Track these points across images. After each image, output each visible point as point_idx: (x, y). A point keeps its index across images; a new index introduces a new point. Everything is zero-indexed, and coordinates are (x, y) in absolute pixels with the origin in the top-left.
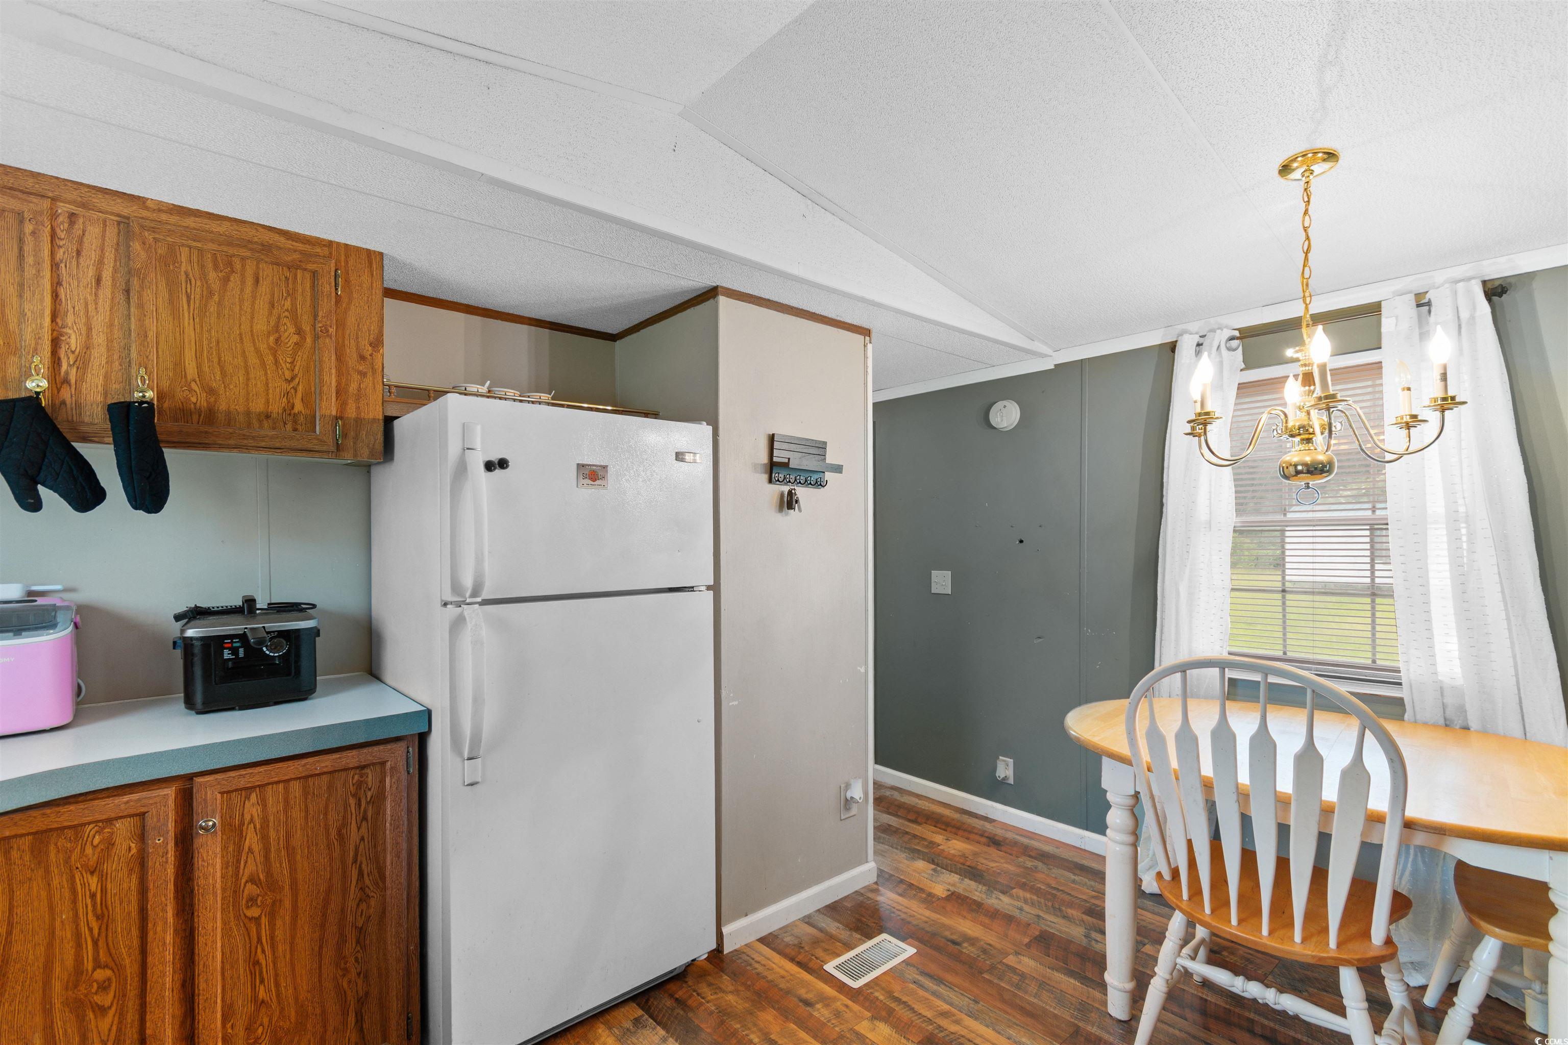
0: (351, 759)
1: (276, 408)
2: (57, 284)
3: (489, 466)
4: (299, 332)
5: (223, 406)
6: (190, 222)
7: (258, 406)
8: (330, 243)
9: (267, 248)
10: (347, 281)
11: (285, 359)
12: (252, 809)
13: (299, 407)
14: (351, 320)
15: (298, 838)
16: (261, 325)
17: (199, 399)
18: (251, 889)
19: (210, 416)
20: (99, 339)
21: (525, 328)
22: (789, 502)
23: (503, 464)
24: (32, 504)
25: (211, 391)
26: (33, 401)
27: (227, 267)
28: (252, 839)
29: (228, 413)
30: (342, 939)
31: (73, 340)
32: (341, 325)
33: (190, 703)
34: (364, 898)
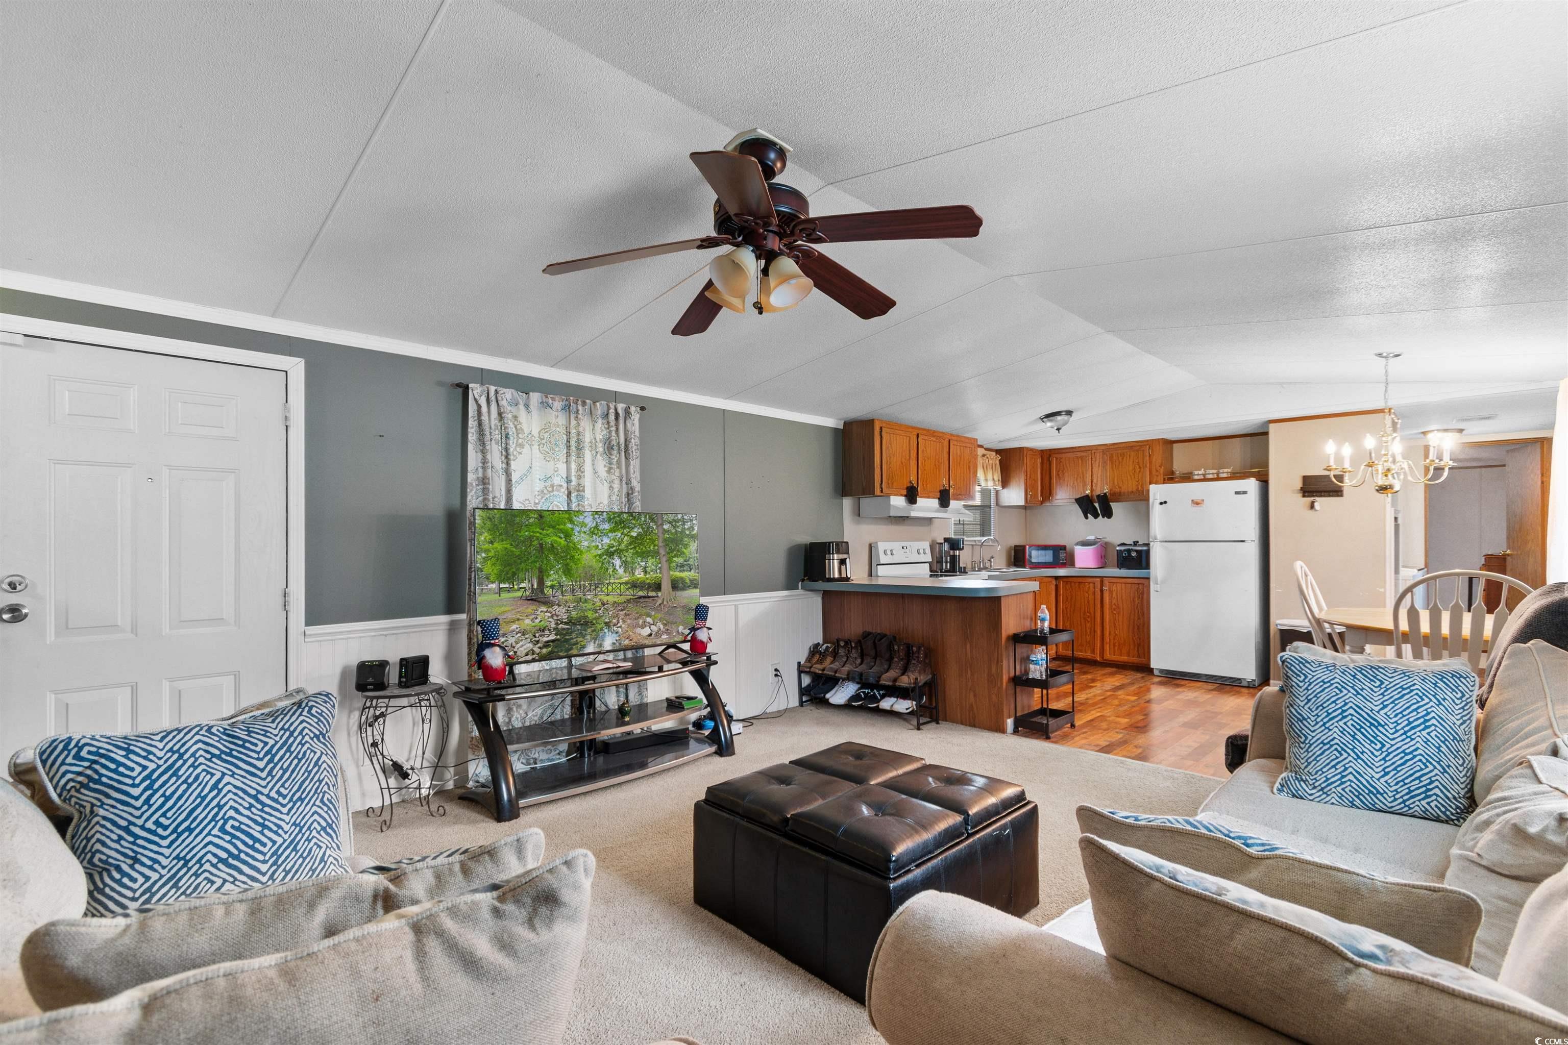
0: (1136, 581)
1: (1134, 490)
2: (1092, 469)
3: (1161, 503)
4: (1140, 468)
5: (1123, 491)
6: (1116, 446)
7: (1130, 490)
8: (1148, 441)
9: (1132, 447)
10: (1153, 450)
11: (1136, 476)
12: (1114, 588)
13: (1140, 488)
14: (1154, 460)
15: (1124, 598)
16: (1131, 468)
17: (1117, 490)
18: (1114, 606)
19: (1120, 494)
20: (1099, 479)
21: (1238, 439)
22: (1312, 506)
23: (1165, 502)
24: (1086, 518)
25: (1120, 488)
26: (1087, 496)
27: (1123, 455)
28: (1114, 595)
29: (1124, 493)
30: (1134, 627)
31: (1095, 481)
32: (1151, 463)
33: (1118, 567)
34: (1139, 619)
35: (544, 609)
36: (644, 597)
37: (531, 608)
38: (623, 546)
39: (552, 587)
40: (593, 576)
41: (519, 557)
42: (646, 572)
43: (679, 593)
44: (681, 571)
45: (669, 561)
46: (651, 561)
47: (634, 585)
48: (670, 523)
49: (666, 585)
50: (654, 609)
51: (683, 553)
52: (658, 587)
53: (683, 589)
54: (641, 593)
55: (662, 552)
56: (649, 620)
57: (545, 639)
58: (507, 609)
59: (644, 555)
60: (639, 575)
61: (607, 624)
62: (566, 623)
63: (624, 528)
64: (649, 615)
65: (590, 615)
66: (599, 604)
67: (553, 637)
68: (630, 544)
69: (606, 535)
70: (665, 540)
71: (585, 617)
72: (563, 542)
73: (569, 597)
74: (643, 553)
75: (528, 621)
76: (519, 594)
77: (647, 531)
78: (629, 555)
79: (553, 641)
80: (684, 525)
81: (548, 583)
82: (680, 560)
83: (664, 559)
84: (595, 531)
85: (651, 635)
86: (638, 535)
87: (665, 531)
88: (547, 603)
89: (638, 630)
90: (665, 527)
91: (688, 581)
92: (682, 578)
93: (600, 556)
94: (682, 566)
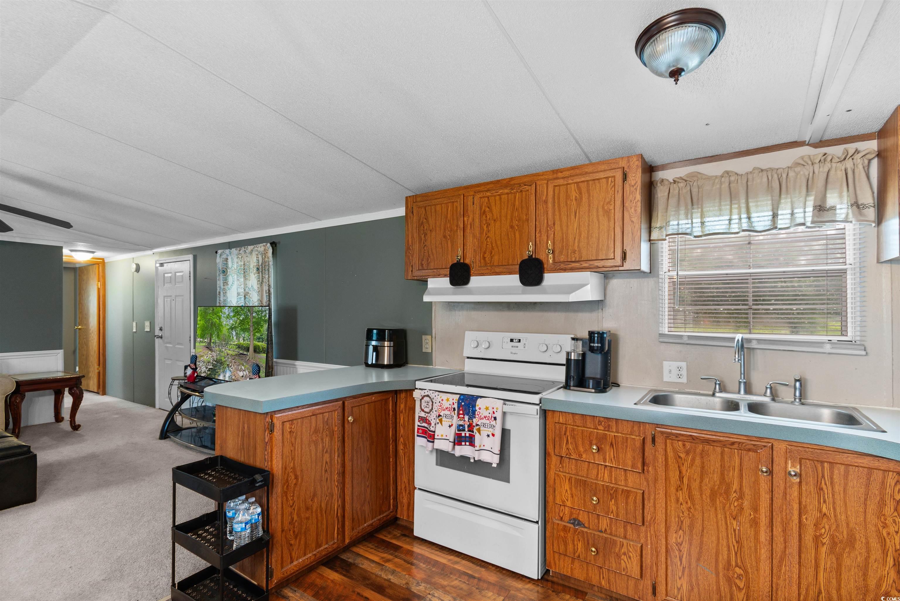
35: (210, 353)
36: (242, 354)
37: (207, 351)
38: (237, 325)
39: (213, 343)
40: (225, 339)
41: (206, 328)
42: (244, 340)
43: (257, 355)
44: (258, 342)
45: (254, 335)
46: (247, 334)
47: (239, 347)
48: (256, 312)
49: (251, 349)
50: (246, 362)
51: (260, 331)
52: (248, 349)
53: (259, 353)
54: (241, 352)
55: (251, 329)
56: (243, 368)
57: (209, 367)
58: (201, 350)
59: (244, 330)
60: (241, 341)
61: (228, 365)
62: (216, 361)
63: (238, 315)
64: (243, 365)
65: (223, 359)
66: (226, 354)
67: (211, 367)
68: (239, 324)
69: (231, 319)
70: (253, 322)
71: (221, 360)
72: (218, 321)
73: (217, 349)
74: (244, 329)
75: (205, 357)
76: (204, 344)
77: (247, 317)
78: (238, 329)
79: (211, 369)
80: (262, 314)
81: (212, 341)
82: (258, 335)
83: (252, 334)
84: (228, 317)
85: (243, 376)
86: (243, 319)
87: (254, 317)
88: (211, 350)
89: (238, 372)
90: (254, 315)
91: (261, 348)
92: (259, 346)
93: (229, 329)
94: (259, 339)
